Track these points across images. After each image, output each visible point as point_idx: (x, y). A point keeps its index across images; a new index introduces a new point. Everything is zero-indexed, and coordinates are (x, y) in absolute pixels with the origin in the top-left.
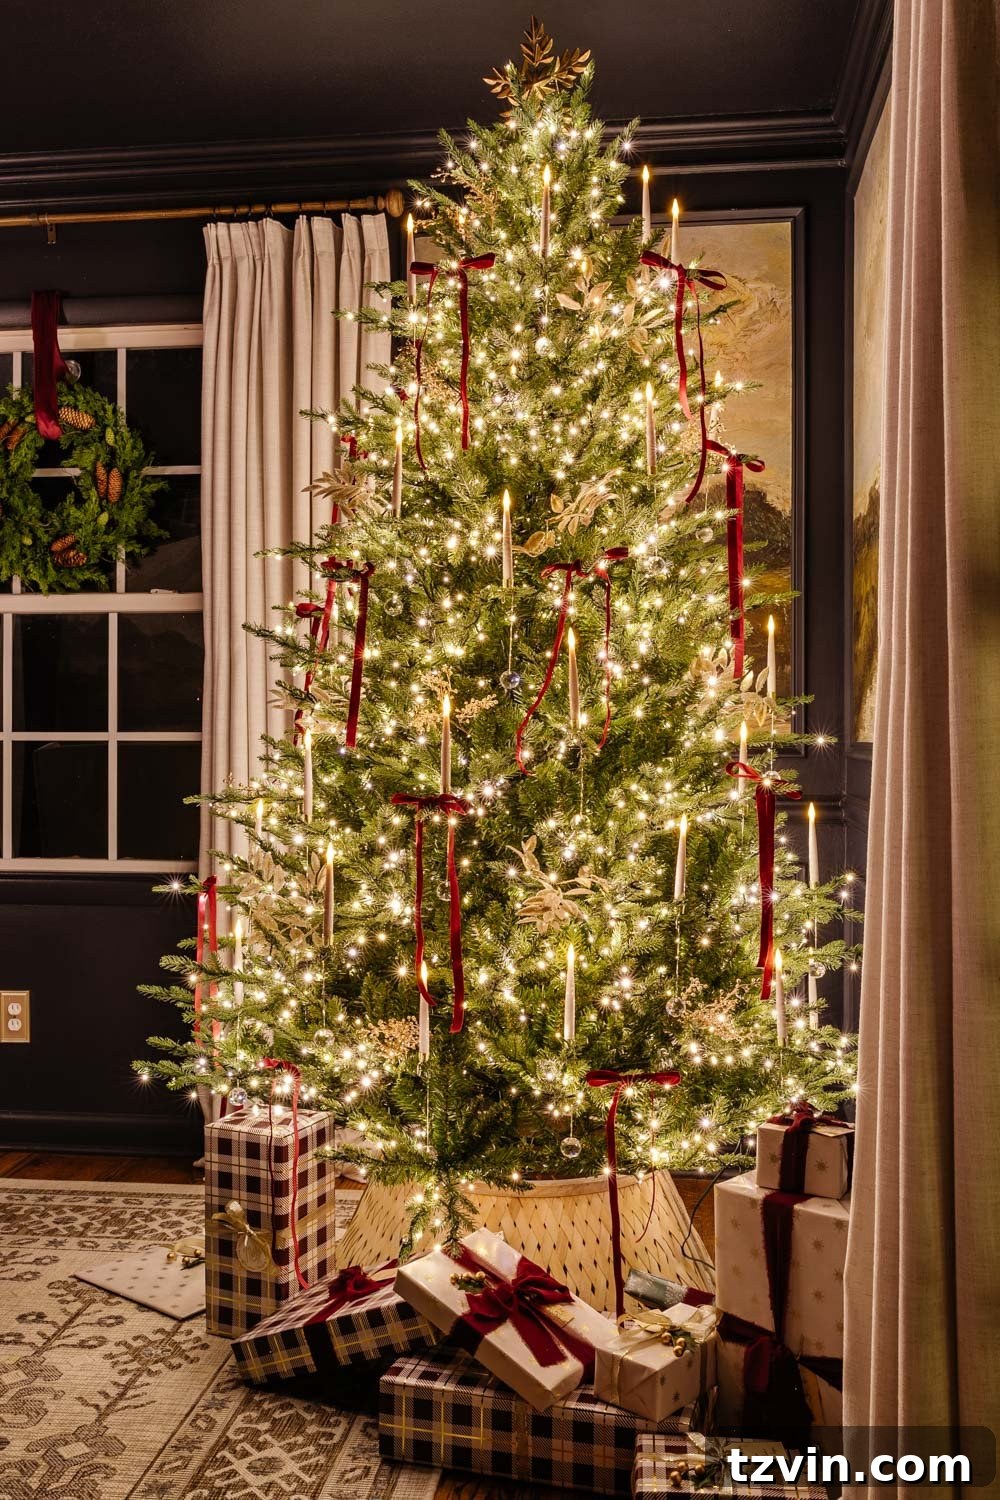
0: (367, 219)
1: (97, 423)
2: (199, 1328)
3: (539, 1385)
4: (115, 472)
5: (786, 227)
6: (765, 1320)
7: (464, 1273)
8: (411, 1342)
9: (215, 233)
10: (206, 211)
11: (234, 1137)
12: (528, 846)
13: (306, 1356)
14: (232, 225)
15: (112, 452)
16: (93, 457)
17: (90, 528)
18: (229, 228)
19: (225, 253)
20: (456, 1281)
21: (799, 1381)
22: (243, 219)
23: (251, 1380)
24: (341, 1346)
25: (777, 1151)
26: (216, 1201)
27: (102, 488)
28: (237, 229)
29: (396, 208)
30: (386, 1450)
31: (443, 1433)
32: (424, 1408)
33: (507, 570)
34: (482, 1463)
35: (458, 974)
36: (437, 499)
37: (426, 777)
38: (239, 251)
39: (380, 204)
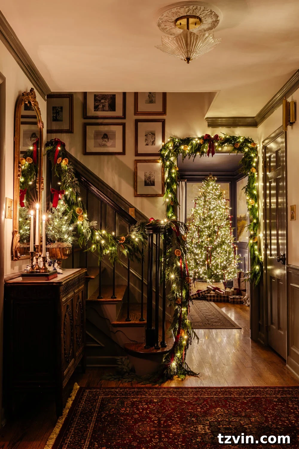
0: (183, 182)
3: (221, 293)
5: (229, 184)
6: (238, 288)
8: (208, 292)
12: (215, 251)
13: (197, 296)
21: (241, 292)
24: (201, 294)
25: (238, 275)
29: (186, 181)
30: (207, 300)
31: (212, 298)
32: (211, 296)
33: (212, 227)
34: (216, 300)
35: (211, 262)
36: (204, 220)
37: (205, 245)
39: (184, 180)
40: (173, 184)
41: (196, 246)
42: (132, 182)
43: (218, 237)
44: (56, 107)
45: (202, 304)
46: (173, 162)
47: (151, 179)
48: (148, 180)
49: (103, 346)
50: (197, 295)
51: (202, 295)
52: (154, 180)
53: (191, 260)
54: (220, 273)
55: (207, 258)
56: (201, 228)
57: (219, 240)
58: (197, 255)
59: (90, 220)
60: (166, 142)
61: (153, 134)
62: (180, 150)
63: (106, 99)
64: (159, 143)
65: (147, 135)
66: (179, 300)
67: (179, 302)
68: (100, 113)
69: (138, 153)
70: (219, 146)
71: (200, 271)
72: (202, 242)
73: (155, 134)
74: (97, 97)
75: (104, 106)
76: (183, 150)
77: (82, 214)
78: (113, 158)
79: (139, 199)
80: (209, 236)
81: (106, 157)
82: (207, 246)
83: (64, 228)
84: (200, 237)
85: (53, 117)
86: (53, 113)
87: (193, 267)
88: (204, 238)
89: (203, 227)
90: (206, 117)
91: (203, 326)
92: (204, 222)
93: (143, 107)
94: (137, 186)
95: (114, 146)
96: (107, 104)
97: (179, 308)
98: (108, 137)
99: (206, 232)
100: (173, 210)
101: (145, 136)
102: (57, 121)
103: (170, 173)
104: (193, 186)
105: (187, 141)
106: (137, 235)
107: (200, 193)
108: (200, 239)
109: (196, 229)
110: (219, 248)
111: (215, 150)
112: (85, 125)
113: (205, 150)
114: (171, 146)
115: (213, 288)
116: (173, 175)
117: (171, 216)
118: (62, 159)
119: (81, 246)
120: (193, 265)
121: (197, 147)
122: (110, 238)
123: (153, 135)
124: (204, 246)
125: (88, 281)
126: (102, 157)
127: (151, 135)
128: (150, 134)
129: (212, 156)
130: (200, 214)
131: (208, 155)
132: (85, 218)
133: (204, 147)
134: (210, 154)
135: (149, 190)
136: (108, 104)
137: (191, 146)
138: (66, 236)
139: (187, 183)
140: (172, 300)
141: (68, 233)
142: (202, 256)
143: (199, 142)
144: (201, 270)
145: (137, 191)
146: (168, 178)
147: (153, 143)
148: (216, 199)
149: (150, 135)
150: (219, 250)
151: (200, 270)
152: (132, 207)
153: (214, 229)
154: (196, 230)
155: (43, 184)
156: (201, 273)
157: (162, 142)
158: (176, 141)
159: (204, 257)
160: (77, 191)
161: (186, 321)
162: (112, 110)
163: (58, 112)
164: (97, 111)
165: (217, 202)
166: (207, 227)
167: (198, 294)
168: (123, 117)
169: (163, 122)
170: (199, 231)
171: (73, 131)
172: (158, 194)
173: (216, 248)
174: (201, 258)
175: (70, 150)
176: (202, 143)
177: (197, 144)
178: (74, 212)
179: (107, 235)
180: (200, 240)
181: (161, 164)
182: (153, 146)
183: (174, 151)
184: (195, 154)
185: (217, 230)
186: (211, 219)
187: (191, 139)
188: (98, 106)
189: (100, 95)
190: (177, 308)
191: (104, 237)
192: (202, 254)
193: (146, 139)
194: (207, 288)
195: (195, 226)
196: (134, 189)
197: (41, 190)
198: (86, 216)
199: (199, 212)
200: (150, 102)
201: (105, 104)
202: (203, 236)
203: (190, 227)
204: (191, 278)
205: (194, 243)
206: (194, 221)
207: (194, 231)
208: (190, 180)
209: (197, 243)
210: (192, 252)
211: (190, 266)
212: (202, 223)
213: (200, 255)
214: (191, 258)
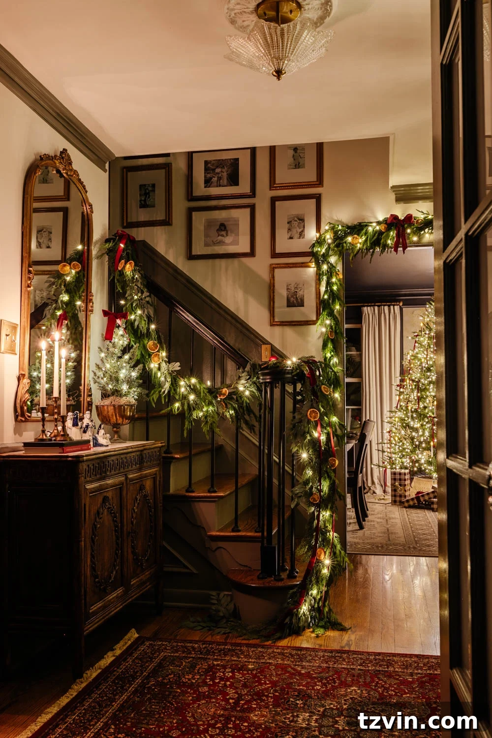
0: (396, 307)
8: (434, 496)
9: (365, 308)
10: (362, 304)
11: (397, 473)
18: (367, 308)
19: (366, 313)
22: (370, 306)
24: (422, 499)
26: (393, 483)
28: (369, 308)
29: (401, 304)
30: (433, 510)
36: (429, 370)
37: (430, 414)
38: (370, 313)
39: (398, 303)
40: (334, 301)
41: (415, 416)
42: (266, 301)
44: (145, 185)
45: (420, 515)
46: (334, 265)
47: (298, 296)
48: (292, 296)
49: (195, 571)
50: (415, 500)
51: (425, 500)
52: (304, 296)
53: (405, 439)
55: (432, 436)
56: (422, 384)
58: (416, 430)
59: (170, 360)
60: (322, 231)
61: (301, 220)
62: (345, 245)
63: (223, 166)
64: (312, 234)
65: (291, 222)
66: (316, 497)
67: (316, 501)
68: (215, 191)
69: (276, 252)
70: (414, 233)
71: (421, 459)
72: (425, 408)
73: (304, 221)
74: (209, 165)
75: (220, 179)
76: (350, 243)
77: (158, 351)
78: (236, 261)
79: (278, 330)
81: (223, 262)
82: (433, 416)
83: (123, 374)
84: (420, 399)
85: (140, 201)
86: (140, 195)
87: (409, 451)
88: (428, 402)
89: (426, 382)
90: (391, 185)
91: (403, 551)
92: (429, 374)
93: (284, 175)
94: (273, 308)
95: (236, 243)
96: (225, 174)
97: (317, 511)
98: (227, 228)
99: (431, 390)
100: (334, 347)
101: (288, 223)
102: (147, 207)
103: (329, 284)
104: (415, 313)
105: (357, 228)
106: (248, 385)
107: (422, 324)
108: (421, 403)
109: (415, 386)
111: (408, 241)
112: (190, 211)
113: (389, 242)
114: (329, 237)
116: (335, 288)
117: (330, 358)
118: (126, 263)
119: (155, 404)
120: (408, 449)
121: (375, 238)
122: (203, 391)
123: (301, 222)
124: (428, 415)
125: (170, 463)
126: (217, 261)
127: (298, 221)
128: (296, 219)
129: (404, 253)
130: (421, 359)
131: (396, 251)
132: (162, 357)
133: (388, 236)
134: (400, 249)
135: (296, 314)
136: (227, 175)
137: (366, 237)
138: (125, 387)
139: (404, 309)
140: (300, 496)
141: (130, 382)
142: (424, 433)
143: (378, 228)
144: (423, 457)
145: (274, 317)
146: (326, 292)
147: (301, 235)
149: (296, 222)
151: (420, 456)
152: (266, 342)
154: (415, 388)
155: (91, 304)
156: (423, 461)
157: (317, 232)
158: (338, 228)
159: (427, 434)
160: (148, 313)
161: (329, 534)
162: (232, 184)
163: (149, 193)
164: (209, 187)
166: (433, 382)
167: (417, 498)
168: (250, 195)
169: (318, 198)
170: (419, 390)
171: (170, 222)
172: (310, 321)
174: (421, 436)
175: (166, 252)
176: (383, 231)
177: (375, 233)
178: (144, 347)
179: (198, 386)
180: (421, 406)
181: (315, 269)
182: (301, 239)
183: (335, 247)
184: (371, 251)
187: (365, 224)
188: (211, 178)
189: (214, 160)
190: (314, 511)
191: (194, 390)
192: (424, 429)
193: (289, 229)
194: (433, 487)
195: (413, 380)
196: (269, 314)
197: (89, 313)
198: (164, 354)
199: (419, 356)
200: (296, 166)
201: (222, 175)
202: (426, 399)
203: (405, 383)
204: (407, 471)
205: (411, 410)
206: (411, 372)
207: (412, 389)
208: (408, 303)
209: (416, 411)
210: (408, 425)
211: (404, 449)
212: (424, 375)
213: (421, 431)
214: (406, 437)
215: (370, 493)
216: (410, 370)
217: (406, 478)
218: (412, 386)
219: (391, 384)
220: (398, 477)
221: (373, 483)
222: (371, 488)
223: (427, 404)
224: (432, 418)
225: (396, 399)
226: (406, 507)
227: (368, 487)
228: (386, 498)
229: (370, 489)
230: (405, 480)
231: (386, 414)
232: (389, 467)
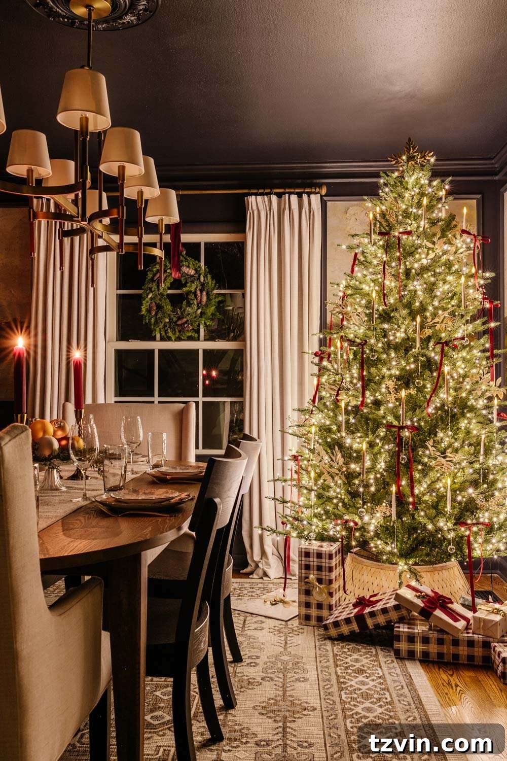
0: (312, 196)
1: (196, 273)
2: (296, 623)
3: (456, 628)
4: (204, 293)
5: (474, 202)
7: (418, 594)
8: (399, 618)
9: (252, 199)
10: (246, 191)
11: (311, 551)
12: (431, 442)
13: (355, 627)
14: (258, 197)
15: (202, 284)
16: (195, 286)
17: (194, 315)
18: (256, 198)
19: (255, 208)
20: (416, 596)
22: (262, 194)
23: (331, 637)
24: (370, 622)
26: (303, 575)
27: (199, 299)
28: (259, 198)
29: (324, 191)
30: (398, 654)
31: (419, 647)
32: (411, 639)
33: (418, 344)
34: (433, 657)
35: (412, 488)
36: (386, 317)
37: (390, 418)
38: (261, 207)
39: (318, 190)
43: (441, 387)
50: (354, 623)
51: (378, 626)
53: (332, 476)
54: (451, 535)
55: (396, 470)
56: (371, 350)
57: (445, 396)
58: (358, 456)
72: (377, 404)
80: (405, 380)
82: (395, 423)
84: (366, 383)
88: (384, 390)
89: (380, 345)
92: (386, 326)
99: (394, 363)
104: (351, 211)
108: (368, 394)
109: (355, 354)
110: (445, 429)
115: (419, 602)
124: (385, 422)
130: (368, 294)
139: (329, 204)
142: (375, 460)
144: (373, 520)
148: (434, 235)
150: (444, 437)
151: (366, 518)
153: (423, 355)
154: (355, 358)
156: (371, 530)
159: (381, 465)
165: (437, 246)
166: (397, 348)
167: (360, 618)
170: (364, 363)
173: (432, 432)
174: (369, 471)
180: (369, 399)
185: (437, 358)
186: (412, 315)
192: (375, 455)
194: (398, 597)
195: (349, 340)
199: (366, 288)
202: (380, 384)
203: (332, 348)
204: (335, 547)
205: (346, 409)
206: (345, 323)
207: (348, 361)
208: (336, 192)
209: (356, 410)
210: (339, 444)
211: (330, 499)
212: (375, 329)
213: (368, 458)
214: (333, 470)
215: (258, 575)
216: (342, 320)
217: (333, 564)
218: (347, 355)
219: (301, 352)
220: (314, 561)
221: (263, 553)
222: (260, 565)
223: (382, 394)
224: (394, 430)
225: (311, 383)
226: (330, 638)
227: (253, 561)
228: (286, 599)
229: (257, 566)
230: (330, 569)
231: (293, 417)
232: (294, 534)
